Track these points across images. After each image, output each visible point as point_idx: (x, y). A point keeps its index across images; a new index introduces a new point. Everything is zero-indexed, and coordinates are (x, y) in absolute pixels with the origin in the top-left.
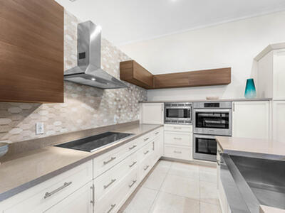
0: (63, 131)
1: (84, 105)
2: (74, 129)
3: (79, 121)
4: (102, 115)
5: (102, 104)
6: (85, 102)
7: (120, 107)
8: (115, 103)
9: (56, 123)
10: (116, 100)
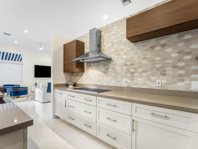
0: (90, 83)
1: (98, 72)
2: (94, 83)
3: (96, 80)
4: (110, 78)
5: (109, 70)
6: (99, 70)
7: (132, 70)
8: (125, 68)
9: (88, 80)
10: (126, 65)
